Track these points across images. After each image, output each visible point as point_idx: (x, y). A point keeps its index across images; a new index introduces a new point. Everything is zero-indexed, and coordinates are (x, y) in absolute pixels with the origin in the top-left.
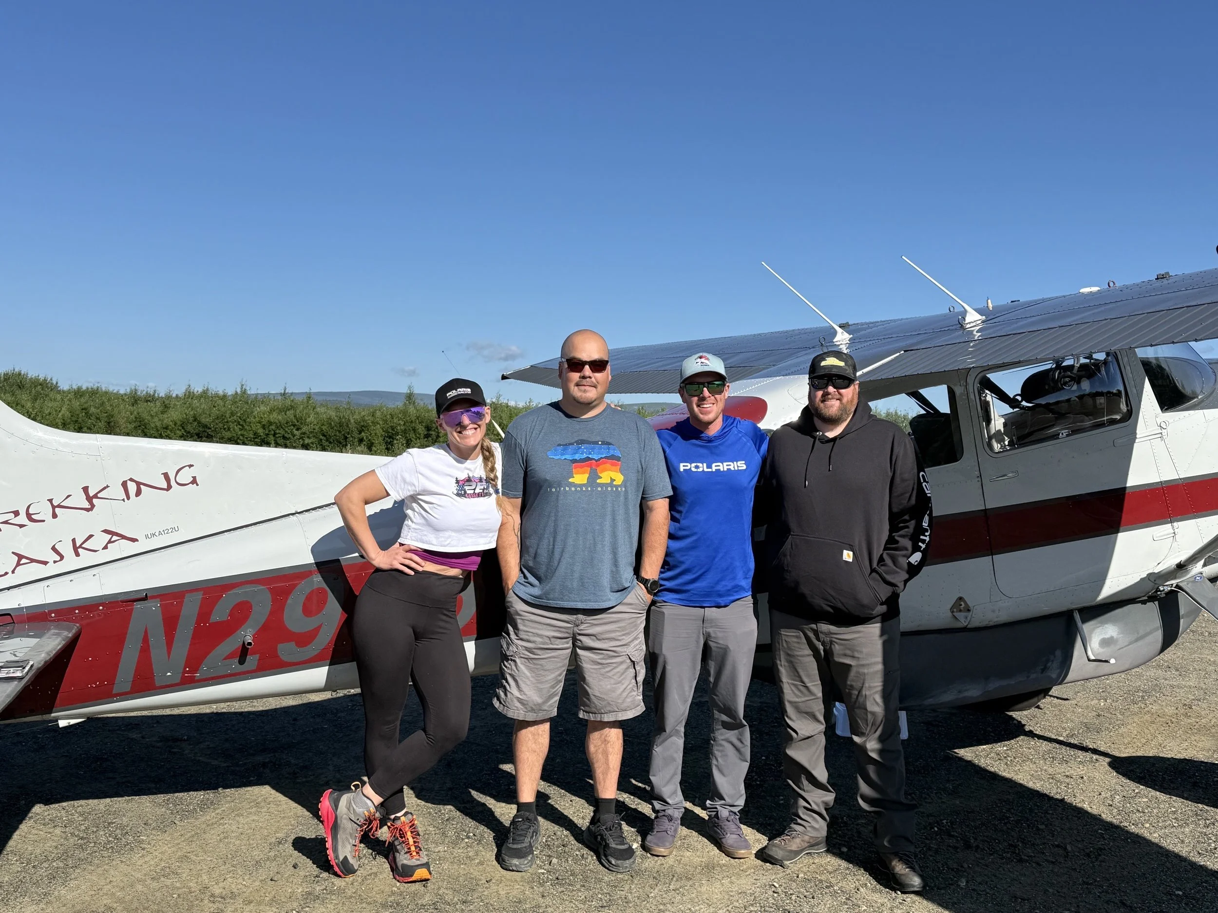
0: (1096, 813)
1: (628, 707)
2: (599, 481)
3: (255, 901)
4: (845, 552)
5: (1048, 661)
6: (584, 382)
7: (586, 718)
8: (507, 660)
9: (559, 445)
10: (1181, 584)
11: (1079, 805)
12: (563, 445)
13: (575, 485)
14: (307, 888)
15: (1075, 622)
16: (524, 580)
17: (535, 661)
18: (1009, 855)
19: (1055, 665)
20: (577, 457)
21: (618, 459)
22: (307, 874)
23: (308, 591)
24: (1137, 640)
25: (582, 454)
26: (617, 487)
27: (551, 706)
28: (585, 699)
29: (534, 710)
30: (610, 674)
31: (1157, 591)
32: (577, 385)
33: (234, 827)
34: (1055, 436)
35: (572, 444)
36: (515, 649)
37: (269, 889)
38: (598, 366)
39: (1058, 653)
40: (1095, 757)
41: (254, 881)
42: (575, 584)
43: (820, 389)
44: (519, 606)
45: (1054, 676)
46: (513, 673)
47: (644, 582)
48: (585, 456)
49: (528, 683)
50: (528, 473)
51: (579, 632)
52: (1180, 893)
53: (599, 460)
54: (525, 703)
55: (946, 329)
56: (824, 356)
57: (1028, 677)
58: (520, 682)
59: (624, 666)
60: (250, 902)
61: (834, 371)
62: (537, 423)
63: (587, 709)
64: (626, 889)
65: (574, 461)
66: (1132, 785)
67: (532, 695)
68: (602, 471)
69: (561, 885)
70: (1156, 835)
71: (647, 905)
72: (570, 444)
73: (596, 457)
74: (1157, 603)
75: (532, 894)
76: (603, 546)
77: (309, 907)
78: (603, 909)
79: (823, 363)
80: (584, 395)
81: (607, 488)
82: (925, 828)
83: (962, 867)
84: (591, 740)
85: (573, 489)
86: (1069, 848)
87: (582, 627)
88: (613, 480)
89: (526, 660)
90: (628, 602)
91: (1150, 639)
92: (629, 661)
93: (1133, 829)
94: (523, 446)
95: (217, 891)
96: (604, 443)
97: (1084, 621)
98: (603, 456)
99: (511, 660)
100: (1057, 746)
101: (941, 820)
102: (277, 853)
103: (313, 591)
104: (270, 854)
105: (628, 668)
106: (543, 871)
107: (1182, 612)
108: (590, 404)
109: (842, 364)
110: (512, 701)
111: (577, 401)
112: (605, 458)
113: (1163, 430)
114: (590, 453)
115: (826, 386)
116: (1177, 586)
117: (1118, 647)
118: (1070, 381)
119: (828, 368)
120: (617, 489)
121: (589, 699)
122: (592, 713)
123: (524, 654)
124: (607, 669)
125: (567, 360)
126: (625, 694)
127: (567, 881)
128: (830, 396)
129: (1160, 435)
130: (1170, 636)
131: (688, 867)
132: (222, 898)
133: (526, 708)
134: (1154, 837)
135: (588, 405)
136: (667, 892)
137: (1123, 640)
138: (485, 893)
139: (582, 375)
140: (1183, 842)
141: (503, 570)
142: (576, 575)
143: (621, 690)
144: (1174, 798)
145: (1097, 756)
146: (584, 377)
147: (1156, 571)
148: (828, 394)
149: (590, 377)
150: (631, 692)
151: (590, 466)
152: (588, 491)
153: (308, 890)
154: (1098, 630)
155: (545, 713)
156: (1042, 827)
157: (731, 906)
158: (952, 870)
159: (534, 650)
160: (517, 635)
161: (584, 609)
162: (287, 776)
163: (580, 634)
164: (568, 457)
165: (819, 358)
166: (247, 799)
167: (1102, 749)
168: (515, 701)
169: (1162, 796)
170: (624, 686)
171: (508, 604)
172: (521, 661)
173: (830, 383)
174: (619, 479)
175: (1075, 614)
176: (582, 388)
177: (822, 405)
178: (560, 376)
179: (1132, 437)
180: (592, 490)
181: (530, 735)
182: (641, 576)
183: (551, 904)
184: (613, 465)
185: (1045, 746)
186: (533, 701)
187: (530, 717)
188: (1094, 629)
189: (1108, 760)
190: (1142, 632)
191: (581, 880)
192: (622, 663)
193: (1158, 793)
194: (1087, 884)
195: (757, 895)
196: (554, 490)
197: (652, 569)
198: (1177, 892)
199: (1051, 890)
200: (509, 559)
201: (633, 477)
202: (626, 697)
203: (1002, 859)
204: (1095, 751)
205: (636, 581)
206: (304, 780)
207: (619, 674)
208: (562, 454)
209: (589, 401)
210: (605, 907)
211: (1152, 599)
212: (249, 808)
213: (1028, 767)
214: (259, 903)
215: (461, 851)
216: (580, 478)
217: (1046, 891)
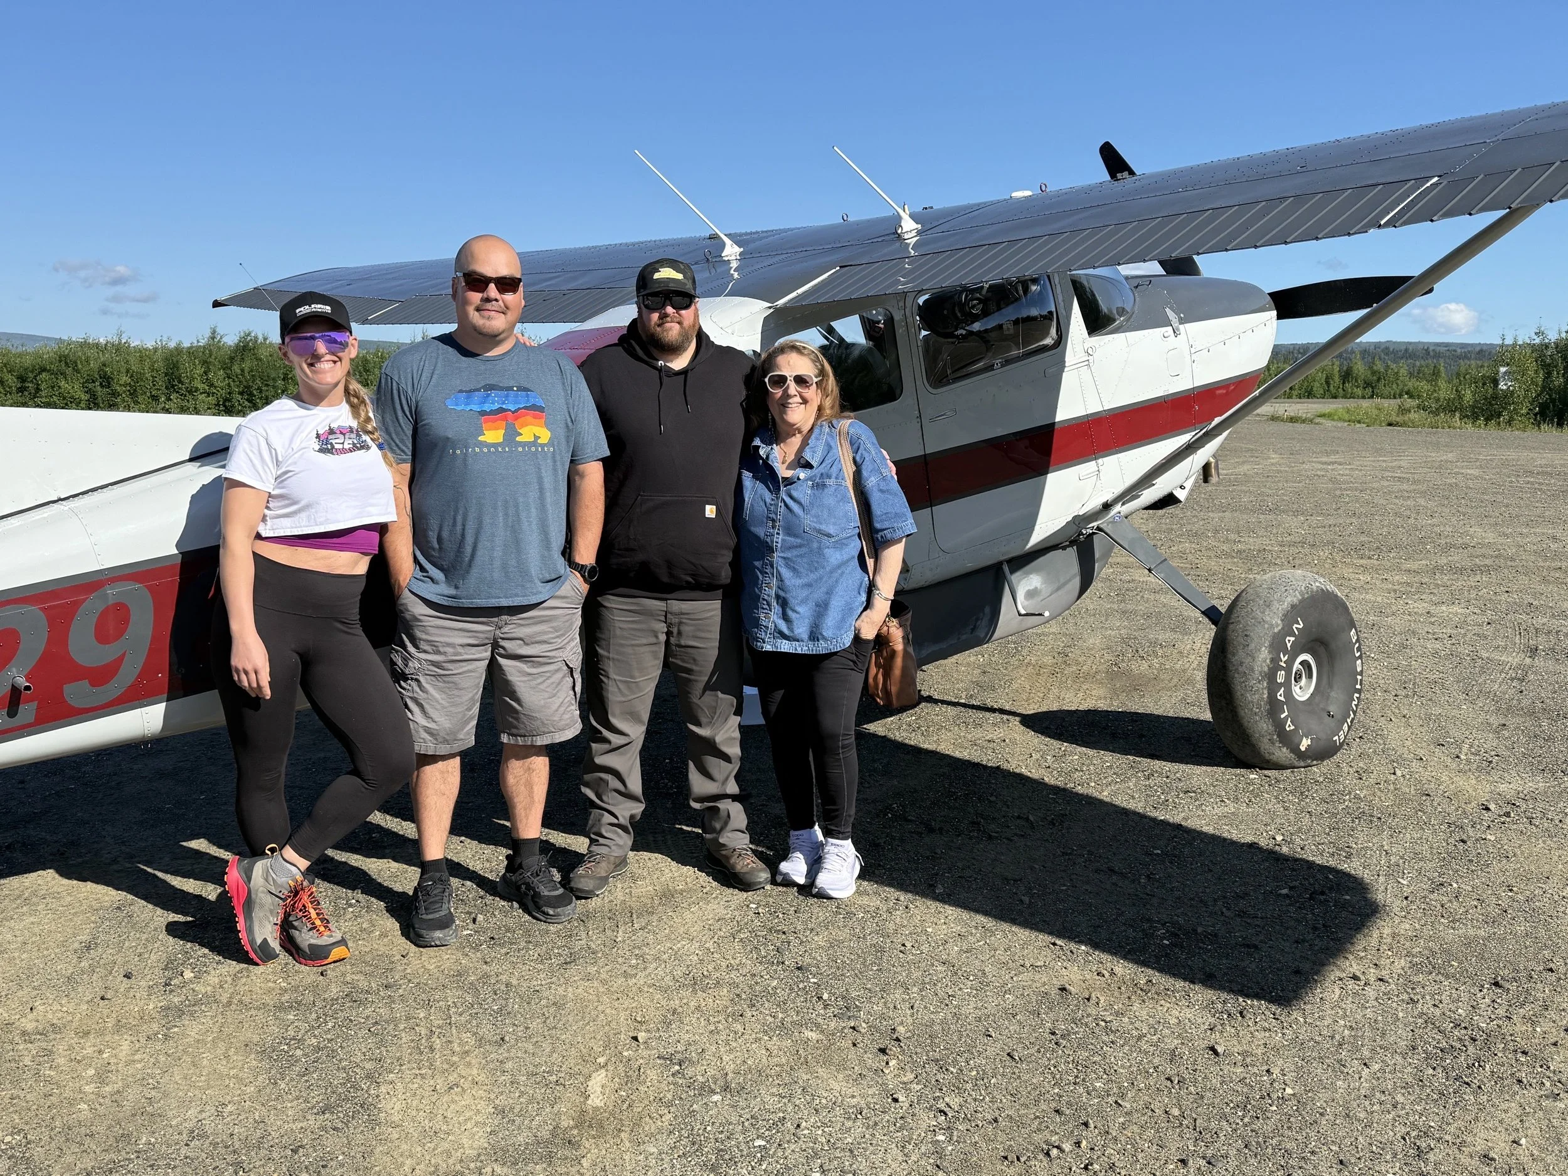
0: (1037, 778)
1: (567, 725)
2: (518, 439)
3: (93, 1031)
4: (708, 507)
5: (977, 619)
6: (489, 306)
7: (512, 742)
8: (406, 679)
9: (461, 391)
10: (1101, 526)
11: (1017, 771)
12: (466, 391)
13: (489, 445)
14: (160, 1001)
15: (1004, 573)
16: (421, 574)
17: (446, 679)
18: (976, 834)
19: (984, 622)
20: (487, 407)
21: (541, 409)
22: (151, 983)
23: (101, 607)
24: (1058, 589)
25: (494, 404)
26: (543, 446)
27: (468, 733)
28: (510, 719)
29: (447, 741)
30: (542, 687)
31: (1079, 535)
32: (478, 309)
33: (9, 937)
34: (990, 368)
35: (478, 390)
36: (417, 665)
37: (106, 1012)
38: (507, 284)
39: (987, 610)
40: (1005, 717)
41: (78, 1004)
42: (497, 575)
43: (654, 310)
44: (419, 609)
45: (982, 635)
46: (415, 695)
47: (580, 569)
48: (496, 406)
49: (438, 707)
50: (420, 430)
51: (502, 636)
52: (1159, 852)
53: (516, 411)
54: (435, 732)
55: (880, 240)
56: (657, 266)
57: (959, 639)
58: (426, 706)
59: (559, 675)
60: (87, 1034)
61: (672, 286)
62: (427, 362)
63: (514, 731)
64: (583, 937)
65: (483, 413)
66: (1056, 743)
67: (442, 721)
68: (522, 426)
69: (502, 945)
70: (1105, 793)
71: (619, 951)
72: (475, 390)
73: (512, 407)
74: (1075, 547)
75: (471, 961)
76: (530, 523)
77: (175, 1026)
78: (569, 966)
79: (656, 276)
80: (488, 323)
81: (529, 448)
82: (878, 816)
83: (936, 853)
84: (510, 770)
85: (485, 450)
86: (1031, 818)
87: (505, 629)
88: (537, 438)
89: (432, 678)
90: (563, 595)
91: (1069, 586)
92: (565, 668)
93: (1079, 789)
94: (410, 392)
95: (30, 1026)
96: (520, 389)
97: (1012, 572)
98: (521, 406)
99: (412, 679)
100: (963, 709)
101: (891, 805)
102: (91, 962)
103: (107, 610)
104: (82, 964)
105: (564, 677)
106: (469, 932)
107: (1097, 555)
108: (496, 336)
109: (680, 276)
110: (417, 732)
111: (478, 332)
112: (525, 408)
113: (1091, 357)
114: (504, 403)
115: (664, 306)
116: (1099, 529)
117: (1042, 598)
118: (978, 304)
119: (664, 282)
120: (543, 449)
121: (517, 719)
122: (521, 736)
123: (429, 670)
124: (539, 681)
125: (465, 275)
126: (562, 709)
127: (506, 939)
128: (669, 319)
129: (1087, 363)
130: (1086, 581)
131: (642, 899)
132: (41, 1034)
133: (436, 739)
134: (1105, 795)
135: (494, 339)
136: (634, 932)
137: (1046, 590)
138: (408, 971)
139: (485, 296)
140: (1133, 797)
141: (392, 562)
142: (497, 563)
143: (557, 705)
144: (1102, 752)
145: (1008, 717)
146: (488, 300)
147: (1081, 514)
148: (666, 315)
149: (496, 300)
150: (569, 706)
151: (505, 419)
152: (505, 452)
153: (162, 1004)
154: (1024, 581)
155: (460, 743)
156: (993, 799)
157: (716, 937)
158: (928, 858)
159: (444, 664)
160: (416, 647)
161: (509, 607)
162: (51, 857)
163: (503, 639)
164: (476, 408)
165: (649, 269)
166: (7, 896)
167: (1007, 708)
168: (421, 730)
169: (1090, 752)
170: (561, 700)
171: (402, 608)
172: (426, 679)
173: (668, 302)
174: (545, 436)
175: (1004, 566)
176: (486, 313)
177: (658, 329)
178: (454, 295)
179: (1061, 365)
180: (511, 451)
181: (437, 774)
182: (574, 562)
183: (500, 970)
184: (535, 417)
185: (951, 711)
186: (445, 730)
187: (443, 750)
188: (1021, 580)
189: (1018, 719)
190: (1062, 580)
191: (522, 935)
192: (557, 671)
193: (1084, 749)
194: (1067, 854)
195: (738, 918)
196: (458, 452)
197: (587, 552)
198: (1155, 852)
199: (1037, 867)
200: (399, 548)
201: (562, 432)
202: (564, 713)
203: (971, 838)
204: (1002, 711)
205: (568, 569)
206: (80, 860)
207: (554, 685)
208: (467, 404)
209: (496, 332)
210: (570, 963)
211: (1072, 543)
212: (18, 908)
213: (944, 735)
214: (101, 1033)
215: (350, 924)
216: (493, 436)
217: (1032, 868)
